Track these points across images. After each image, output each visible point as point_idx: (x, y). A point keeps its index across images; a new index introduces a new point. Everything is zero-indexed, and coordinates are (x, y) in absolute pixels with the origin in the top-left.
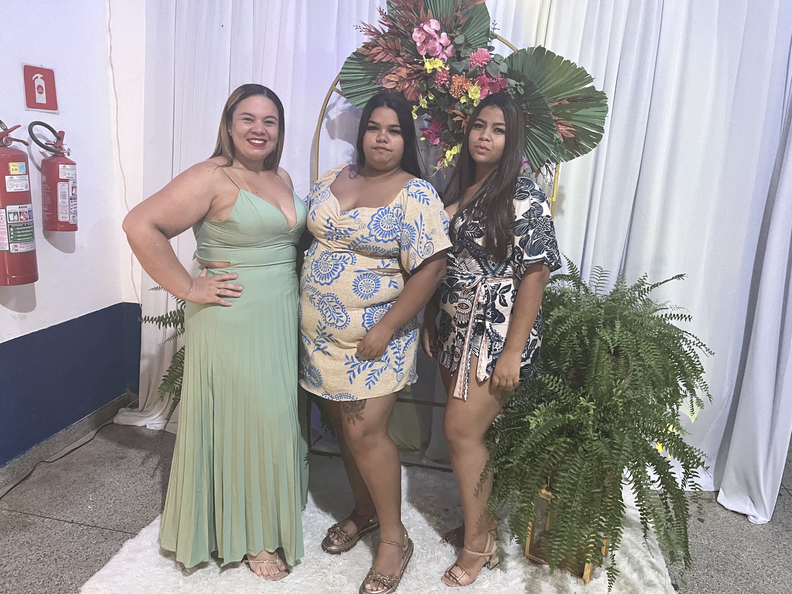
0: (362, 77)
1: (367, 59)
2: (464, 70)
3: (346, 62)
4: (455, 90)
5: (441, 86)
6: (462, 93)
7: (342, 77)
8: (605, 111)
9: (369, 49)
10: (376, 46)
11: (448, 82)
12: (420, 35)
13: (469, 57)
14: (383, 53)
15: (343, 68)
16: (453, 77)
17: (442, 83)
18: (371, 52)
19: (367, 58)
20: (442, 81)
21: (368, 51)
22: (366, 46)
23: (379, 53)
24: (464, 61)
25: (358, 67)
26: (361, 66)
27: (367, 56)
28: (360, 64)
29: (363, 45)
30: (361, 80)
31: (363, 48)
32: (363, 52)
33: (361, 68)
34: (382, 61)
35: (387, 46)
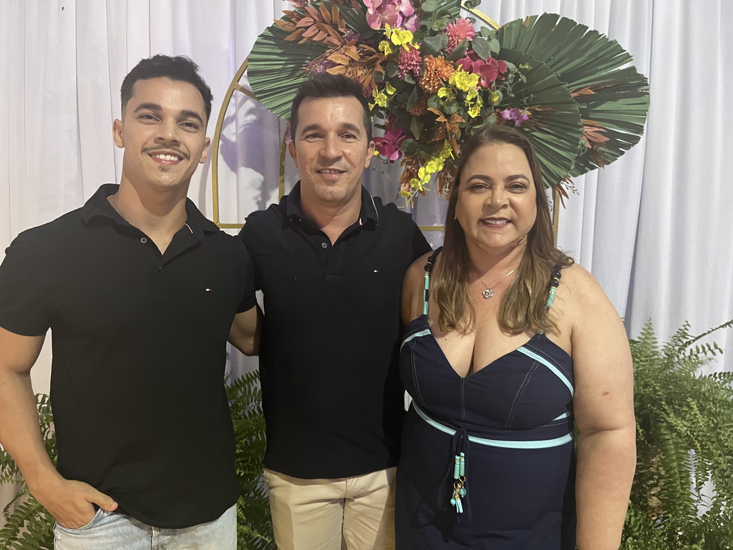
0: (281, 67)
1: (289, 38)
2: (441, 50)
3: (257, 43)
4: (430, 78)
5: (407, 73)
6: (441, 82)
7: (252, 66)
8: (645, 103)
9: (292, 22)
10: (304, 17)
11: (418, 68)
13: (445, 31)
14: (314, 27)
15: (252, 52)
16: (426, 59)
17: (409, 68)
18: (297, 26)
19: (289, 36)
20: (410, 65)
21: (291, 24)
22: (289, 17)
23: (307, 28)
24: (440, 36)
25: (275, 51)
26: (280, 49)
27: (290, 33)
28: (279, 47)
29: (284, 14)
30: (280, 71)
31: (283, 20)
32: (284, 26)
33: (280, 51)
34: (314, 39)
35: (320, 16)
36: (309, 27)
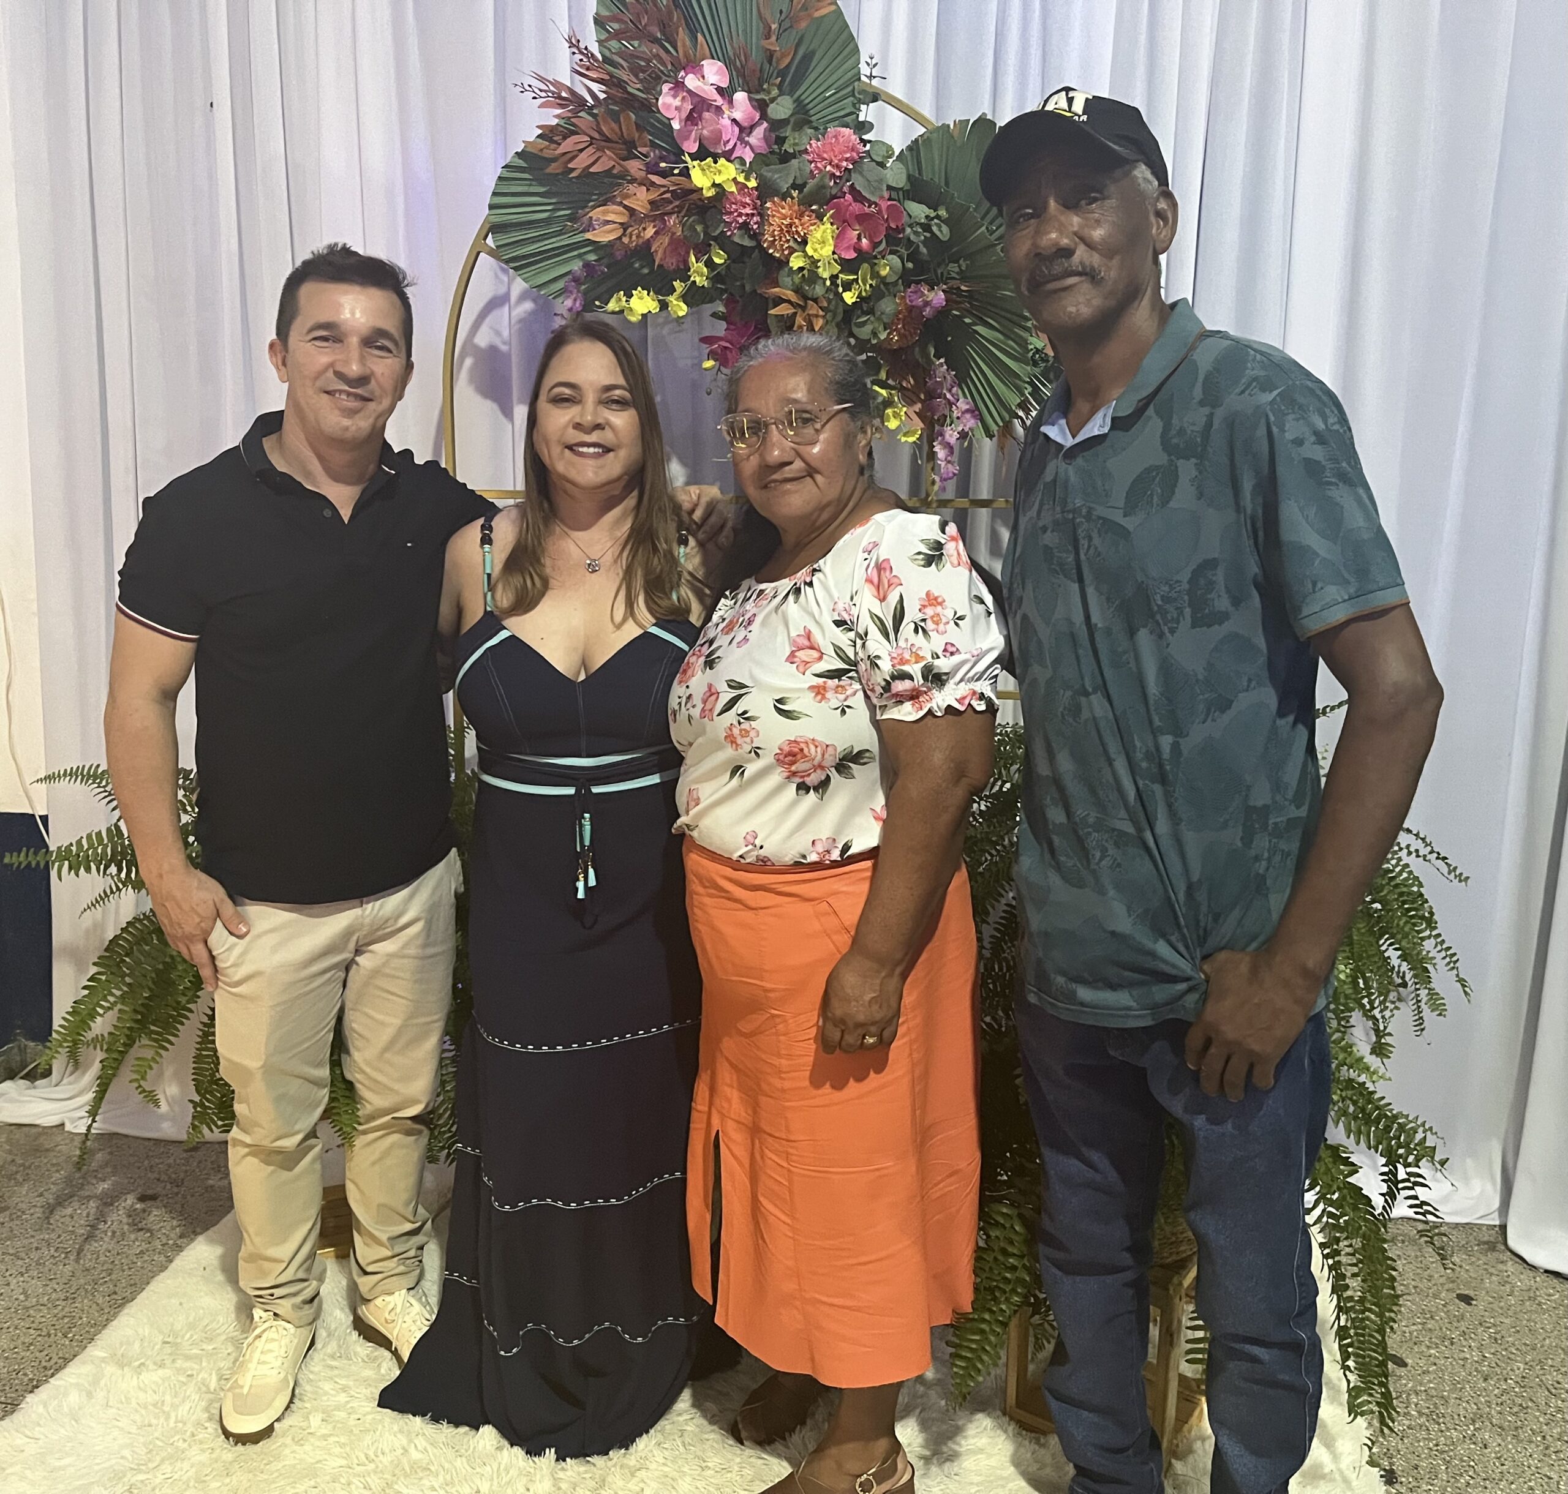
0: (547, 216)
1: (553, 168)
2: (794, 186)
3: (500, 178)
4: (774, 236)
5: (739, 228)
6: (791, 244)
7: (499, 218)
9: (555, 143)
10: (573, 133)
11: (756, 219)
12: (677, 102)
13: (806, 151)
14: (591, 150)
15: (494, 194)
16: (768, 205)
17: (741, 221)
18: (562, 151)
19: (552, 165)
20: (740, 215)
21: (554, 146)
22: (548, 134)
24: (794, 162)
25: (532, 189)
26: (543, 185)
27: (554, 160)
28: (539, 181)
29: (540, 132)
30: (547, 222)
31: (540, 141)
32: (541, 150)
33: (542, 190)
34: (591, 170)
35: (600, 132)
36: (581, 151)
